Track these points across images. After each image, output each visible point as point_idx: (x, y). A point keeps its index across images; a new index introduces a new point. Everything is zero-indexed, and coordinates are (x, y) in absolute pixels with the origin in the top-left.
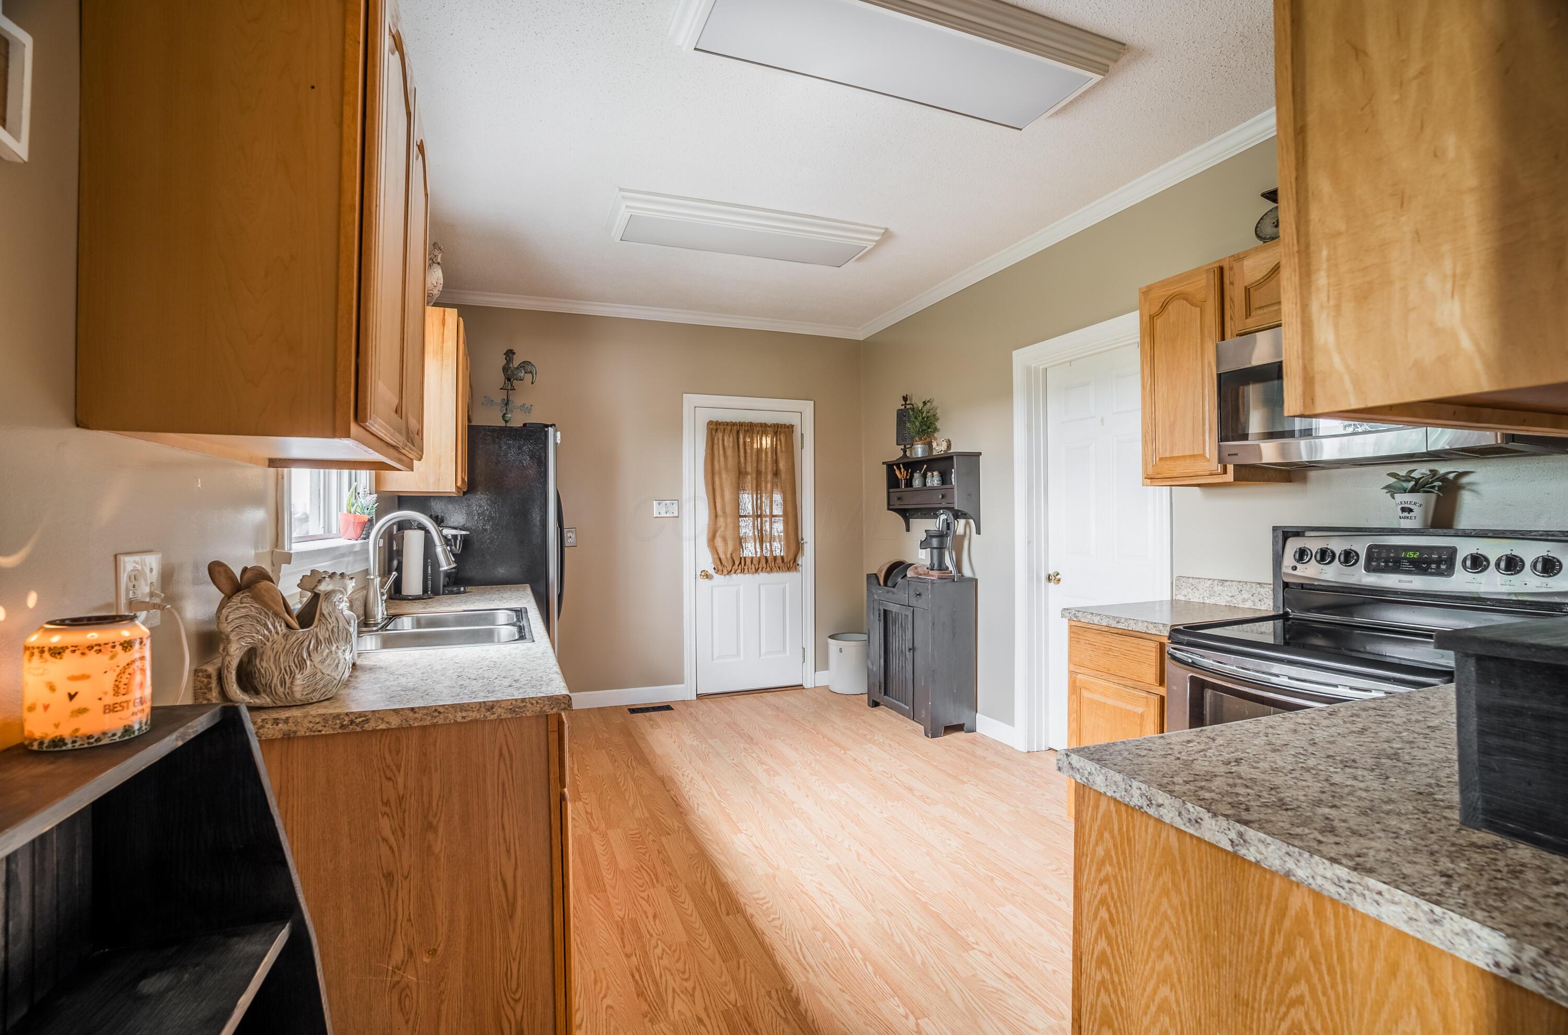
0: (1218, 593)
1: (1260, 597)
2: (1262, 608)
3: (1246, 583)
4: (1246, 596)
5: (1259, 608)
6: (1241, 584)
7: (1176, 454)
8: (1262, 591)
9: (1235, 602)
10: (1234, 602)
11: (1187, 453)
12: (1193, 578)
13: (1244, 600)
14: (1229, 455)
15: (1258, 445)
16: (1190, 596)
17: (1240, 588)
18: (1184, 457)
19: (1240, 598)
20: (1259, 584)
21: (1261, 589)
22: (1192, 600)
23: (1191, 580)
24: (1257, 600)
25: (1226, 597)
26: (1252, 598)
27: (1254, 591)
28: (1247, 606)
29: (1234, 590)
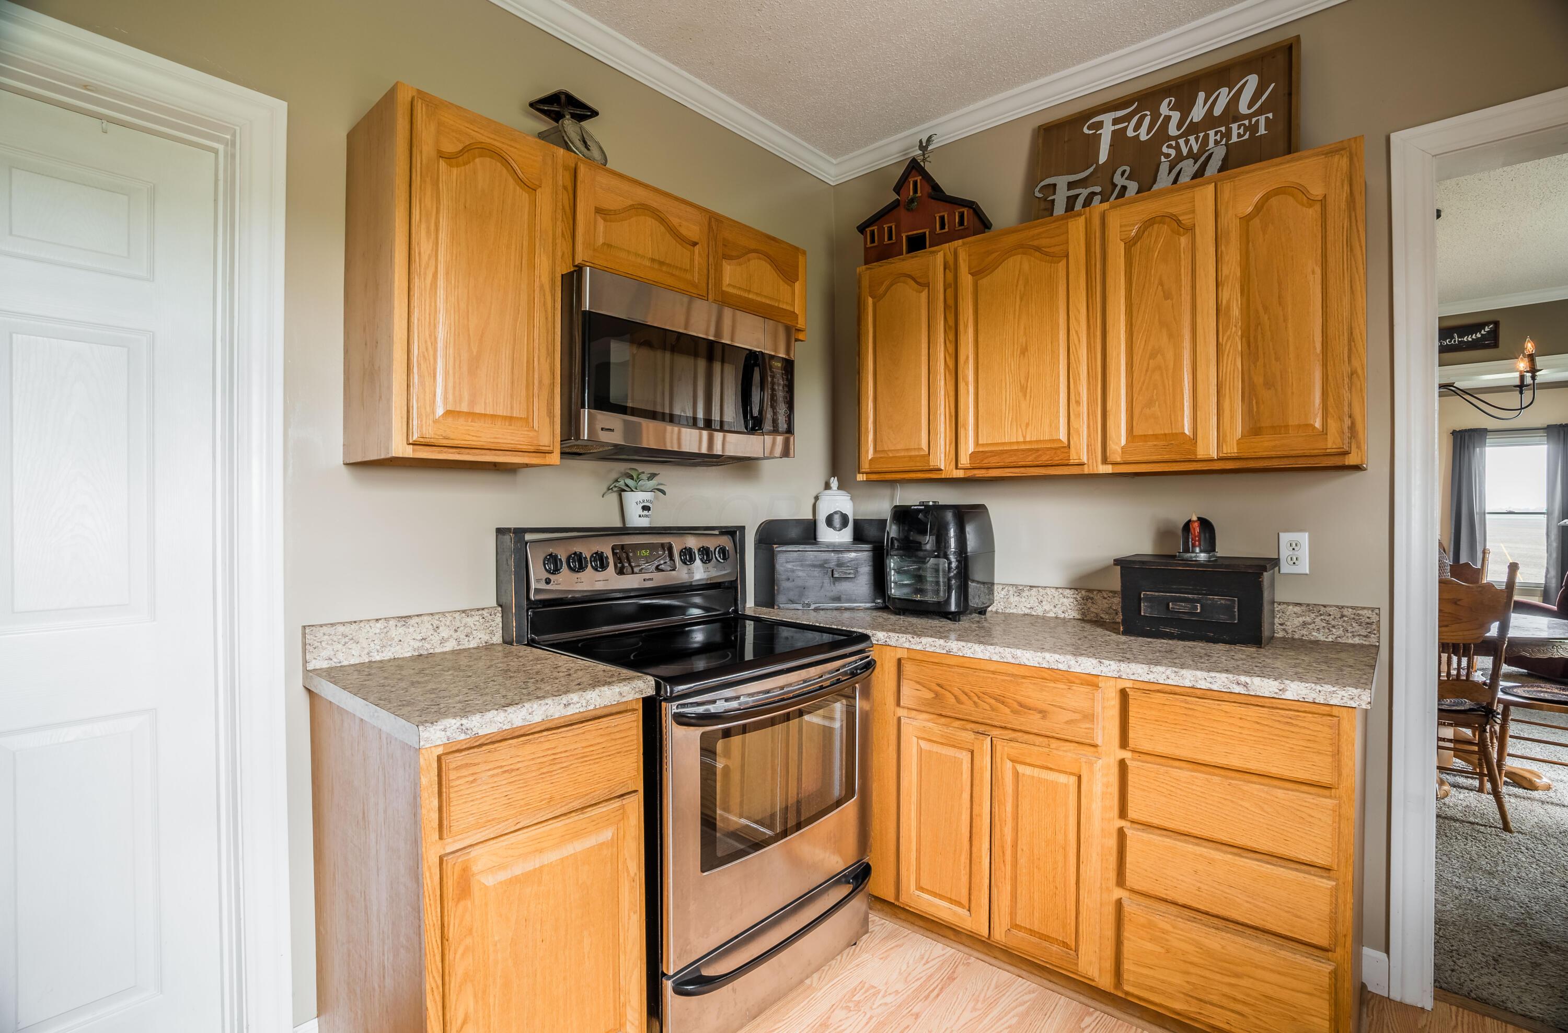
0: (396, 640)
1: (468, 630)
2: (471, 646)
3: (443, 614)
4: (445, 633)
5: (467, 646)
6: (437, 617)
7: (479, 409)
8: (470, 621)
9: (429, 646)
10: (427, 648)
11: (490, 411)
12: (343, 624)
13: (443, 641)
14: (602, 429)
15: (640, 424)
16: (341, 656)
17: (436, 623)
18: (485, 415)
19: (436, 639)
20: (464, 611)
21: (469, 619)
22: (345, 663)
23: (341, 629)
24: (463, 636)
25: (412, 643)
26: (455, 635)
27: (458, 624)
28: (447, 649)
29: (426, 628)
